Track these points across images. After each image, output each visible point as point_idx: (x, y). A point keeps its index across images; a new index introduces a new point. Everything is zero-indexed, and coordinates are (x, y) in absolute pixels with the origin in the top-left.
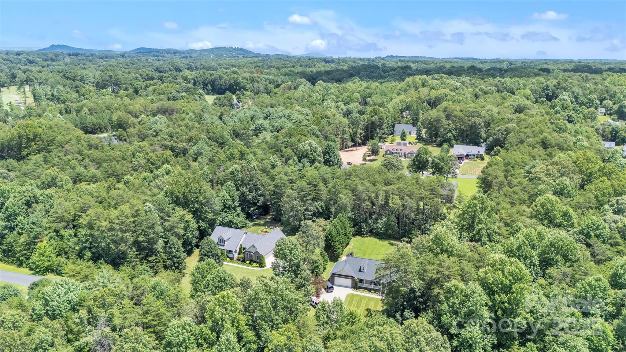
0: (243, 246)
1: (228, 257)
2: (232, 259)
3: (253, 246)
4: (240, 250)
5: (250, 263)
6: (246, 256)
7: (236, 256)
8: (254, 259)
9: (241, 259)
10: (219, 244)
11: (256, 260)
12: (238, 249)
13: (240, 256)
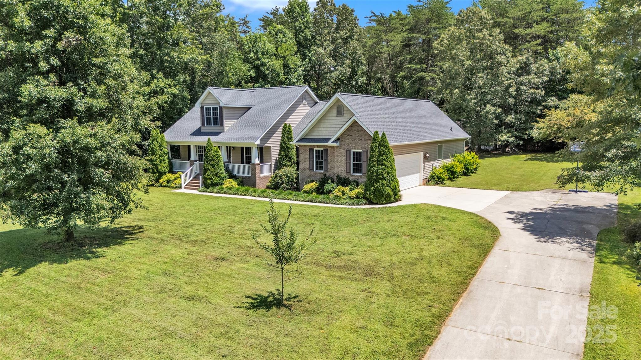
0: (296, 133)
1: (232, 176)
2: (246, 183)
3: (338, 108)
4: (284, 148)
5: (319, 191)
6: (304, 165)
7: (265, 175)
8: (339, 166)
9: (282, 183)
10: (203, 130)
11: (348, 172)
12: (274, 143)
13: (280, 172)
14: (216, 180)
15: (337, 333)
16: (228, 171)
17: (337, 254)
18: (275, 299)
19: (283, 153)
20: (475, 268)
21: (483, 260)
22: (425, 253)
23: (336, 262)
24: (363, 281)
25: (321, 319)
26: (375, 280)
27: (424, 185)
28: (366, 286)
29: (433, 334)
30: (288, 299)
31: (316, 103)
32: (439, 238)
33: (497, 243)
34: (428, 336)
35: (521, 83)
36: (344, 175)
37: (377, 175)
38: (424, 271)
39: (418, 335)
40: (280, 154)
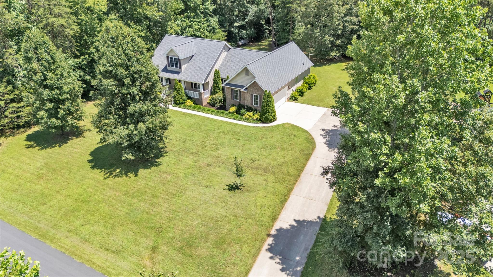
0: (222, 76)
1: (189, 98)
2: (197, 102)
3: (246, 71)
4: (215, 82)
5: (238, 112)
6: (228, 96)
7: (206, 96)
8: (247, 101)
9: (217, 103)
10: (169, 68)
11: (252, 104)
12: (211, 80)
13: (215, 96)
14: (181, 101)
15: (258, 199)
16: (187, 95)
17: (253, 161)
18: (236, 186)
19: (215, 85)
20: (303, 167)
21: (307, 162)
22: (286, 159)
23: (253, 165)
24: (264, 175)
25: (252, 194)
26: (268, 175)
27: (288, 101)
28: (266, 178)
29: (287, 198)
30: (240, 186)
31: (230, 49)
32: (292, 150)
33: (313, 153)
34: (286, 199)
35: (346, 21)
36: (249, 105)
37: (266, 111)
38: (286, 169)
39: (283, 199)
40: (213, 85)
